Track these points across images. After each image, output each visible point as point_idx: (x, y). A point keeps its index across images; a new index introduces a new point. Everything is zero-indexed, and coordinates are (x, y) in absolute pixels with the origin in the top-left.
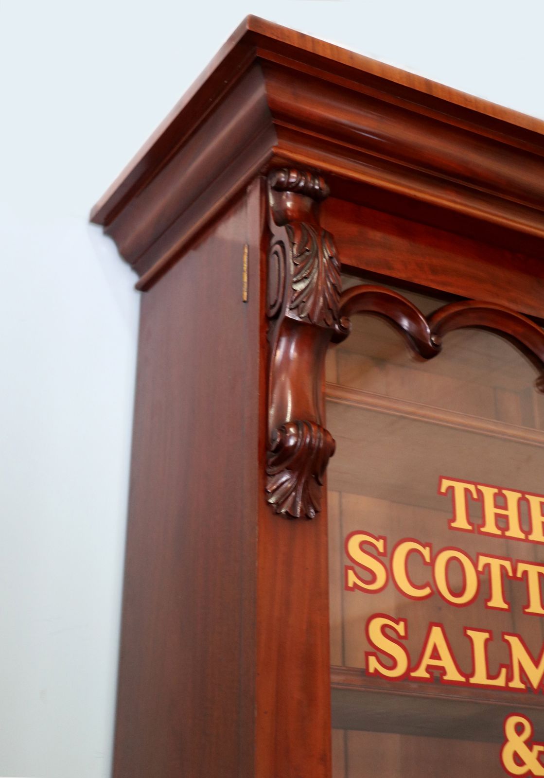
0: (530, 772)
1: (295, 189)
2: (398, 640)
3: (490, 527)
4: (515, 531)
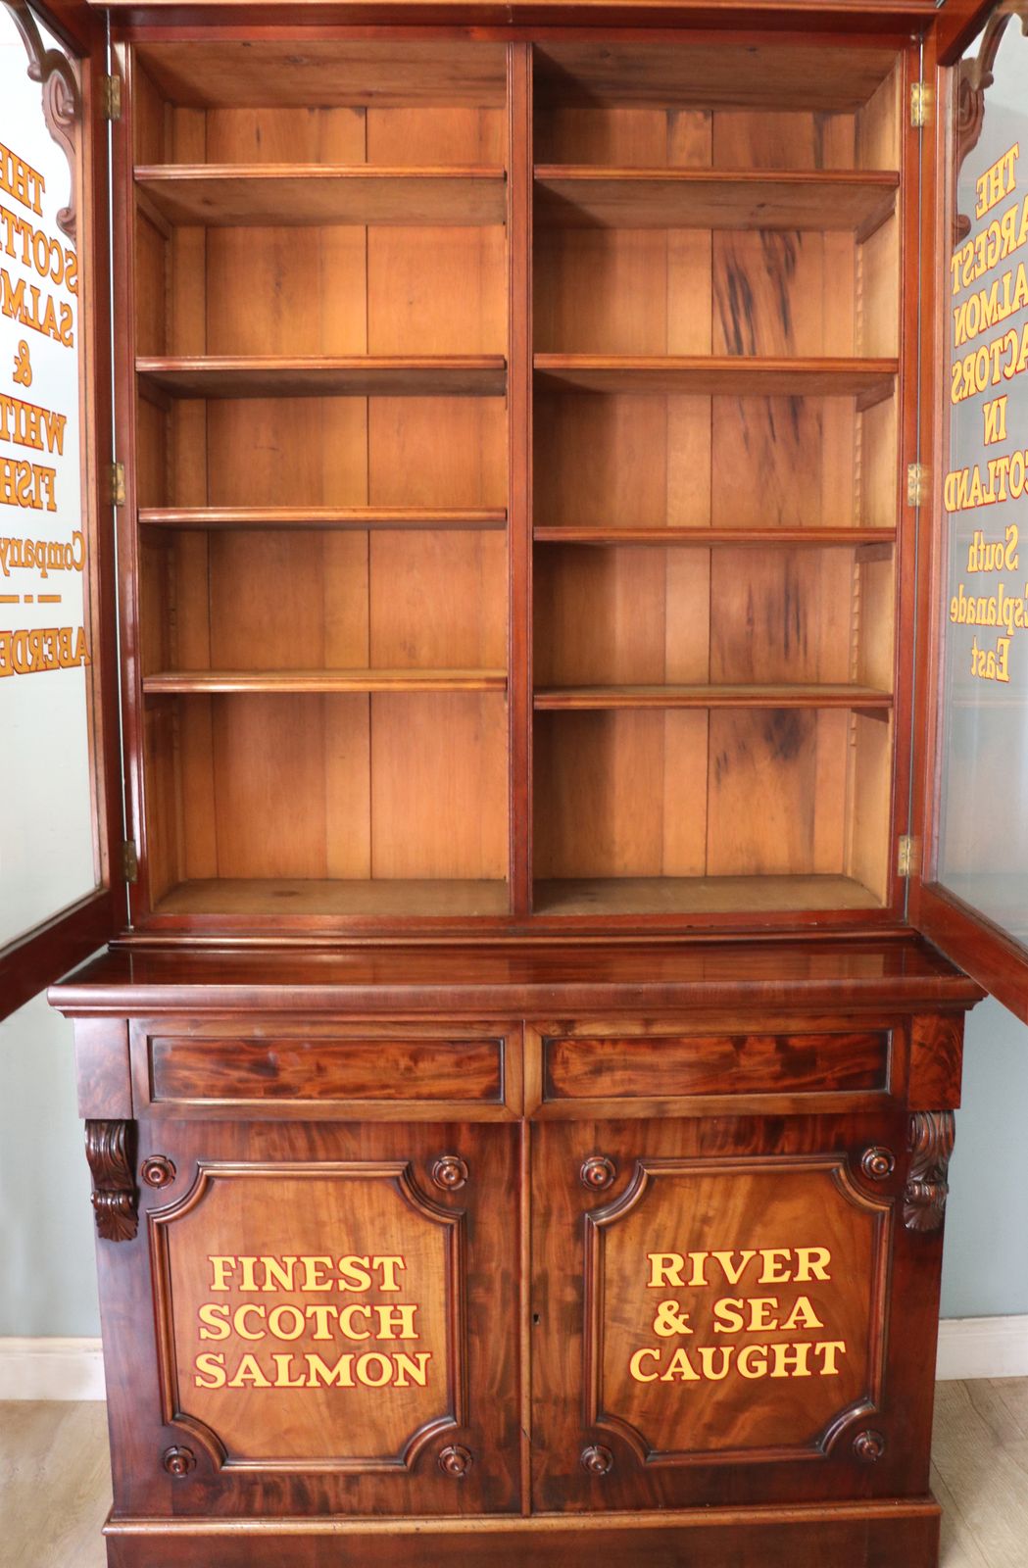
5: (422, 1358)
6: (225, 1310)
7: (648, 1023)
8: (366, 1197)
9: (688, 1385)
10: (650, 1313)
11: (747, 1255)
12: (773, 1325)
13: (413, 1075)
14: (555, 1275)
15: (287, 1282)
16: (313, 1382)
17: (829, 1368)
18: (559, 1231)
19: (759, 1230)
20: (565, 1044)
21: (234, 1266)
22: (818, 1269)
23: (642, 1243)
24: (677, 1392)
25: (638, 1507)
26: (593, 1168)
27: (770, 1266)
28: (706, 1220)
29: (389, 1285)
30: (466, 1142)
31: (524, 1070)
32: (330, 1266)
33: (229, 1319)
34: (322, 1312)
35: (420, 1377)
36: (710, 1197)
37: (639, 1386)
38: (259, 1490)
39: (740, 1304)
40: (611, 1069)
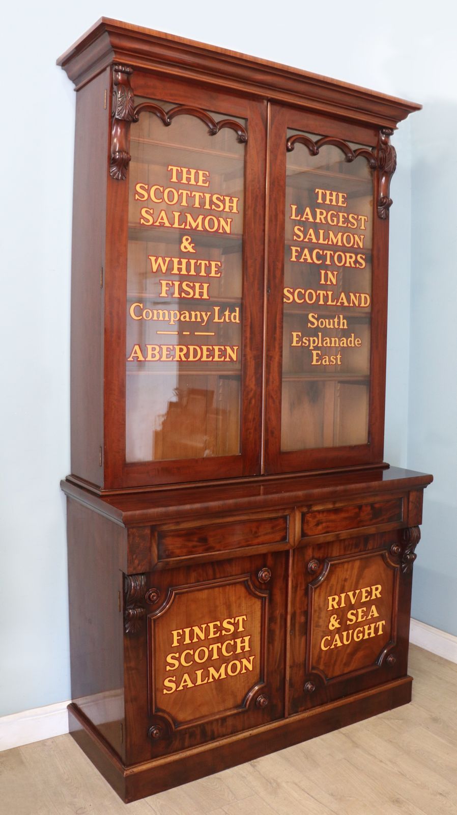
0: (189, 251)
1: (121, 71)
2: (151, 215)
3: (184, 181)
4: (193, 182)
5: (251, 658)
6: (177, 655)
7: (334, 503)
8: (234, 592)
9: (340, 649)
10: (328, 621)
11: (357, 592)
12: (364, 619)
13: (257, 535)
14: (298, 611)
15: (202, 636)
16: (211, 680)
17: (380, 632)
18: (300, 593)
19: (361, 581)
20: (308, 515)
21: (182, 634)
22: (378, 593)
23: (326, 593)
24: (335, 652)
25: (322, 704)
26: (312, 565)
27: (364, 595)
28: (346, 580)
29: (241, 629)
30: (270, 561)
31: (295, 527)
32: (219, 625)
33: (178, 659)
34: (215, 647)
35: (250, 667)
36: (347, 571)
37: (323, 652)
38: (187, 736)
39: (355, 612)
40: (322, 523)
